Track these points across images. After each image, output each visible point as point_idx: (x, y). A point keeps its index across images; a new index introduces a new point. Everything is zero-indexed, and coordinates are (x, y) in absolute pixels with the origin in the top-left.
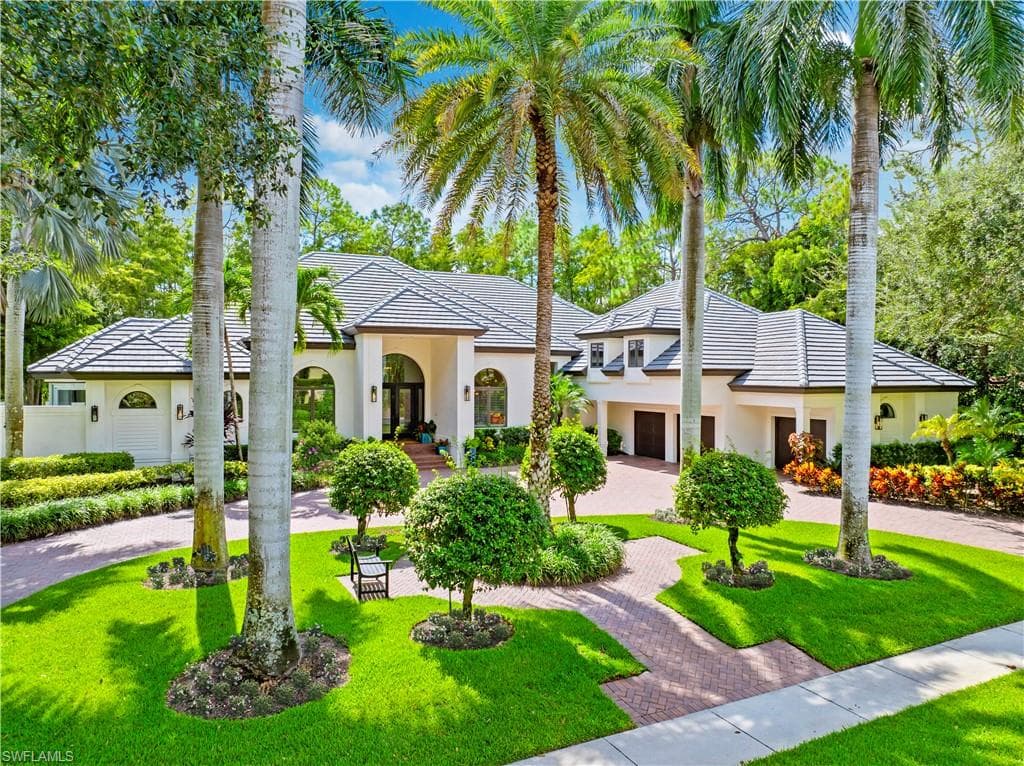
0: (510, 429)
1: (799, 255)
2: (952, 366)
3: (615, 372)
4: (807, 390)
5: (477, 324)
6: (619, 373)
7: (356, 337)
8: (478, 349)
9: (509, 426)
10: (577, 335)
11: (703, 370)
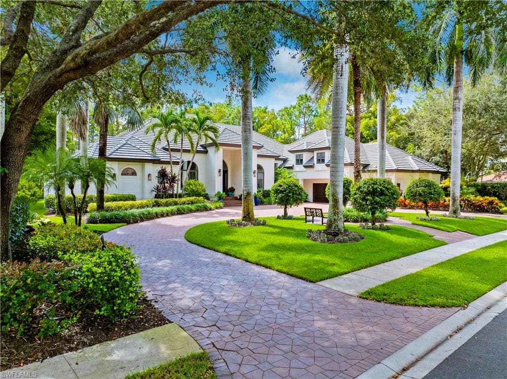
0: (265, 191)
1: (372, 121)
2: (436, 164)
3: (309, 167)
4: (398, 171)
5: (259, 144)
6: (312, 167)
7: (207, 148)
8: (259, 156)
9: (265, 189)
10: (290, 151)
11: (345, 164)
